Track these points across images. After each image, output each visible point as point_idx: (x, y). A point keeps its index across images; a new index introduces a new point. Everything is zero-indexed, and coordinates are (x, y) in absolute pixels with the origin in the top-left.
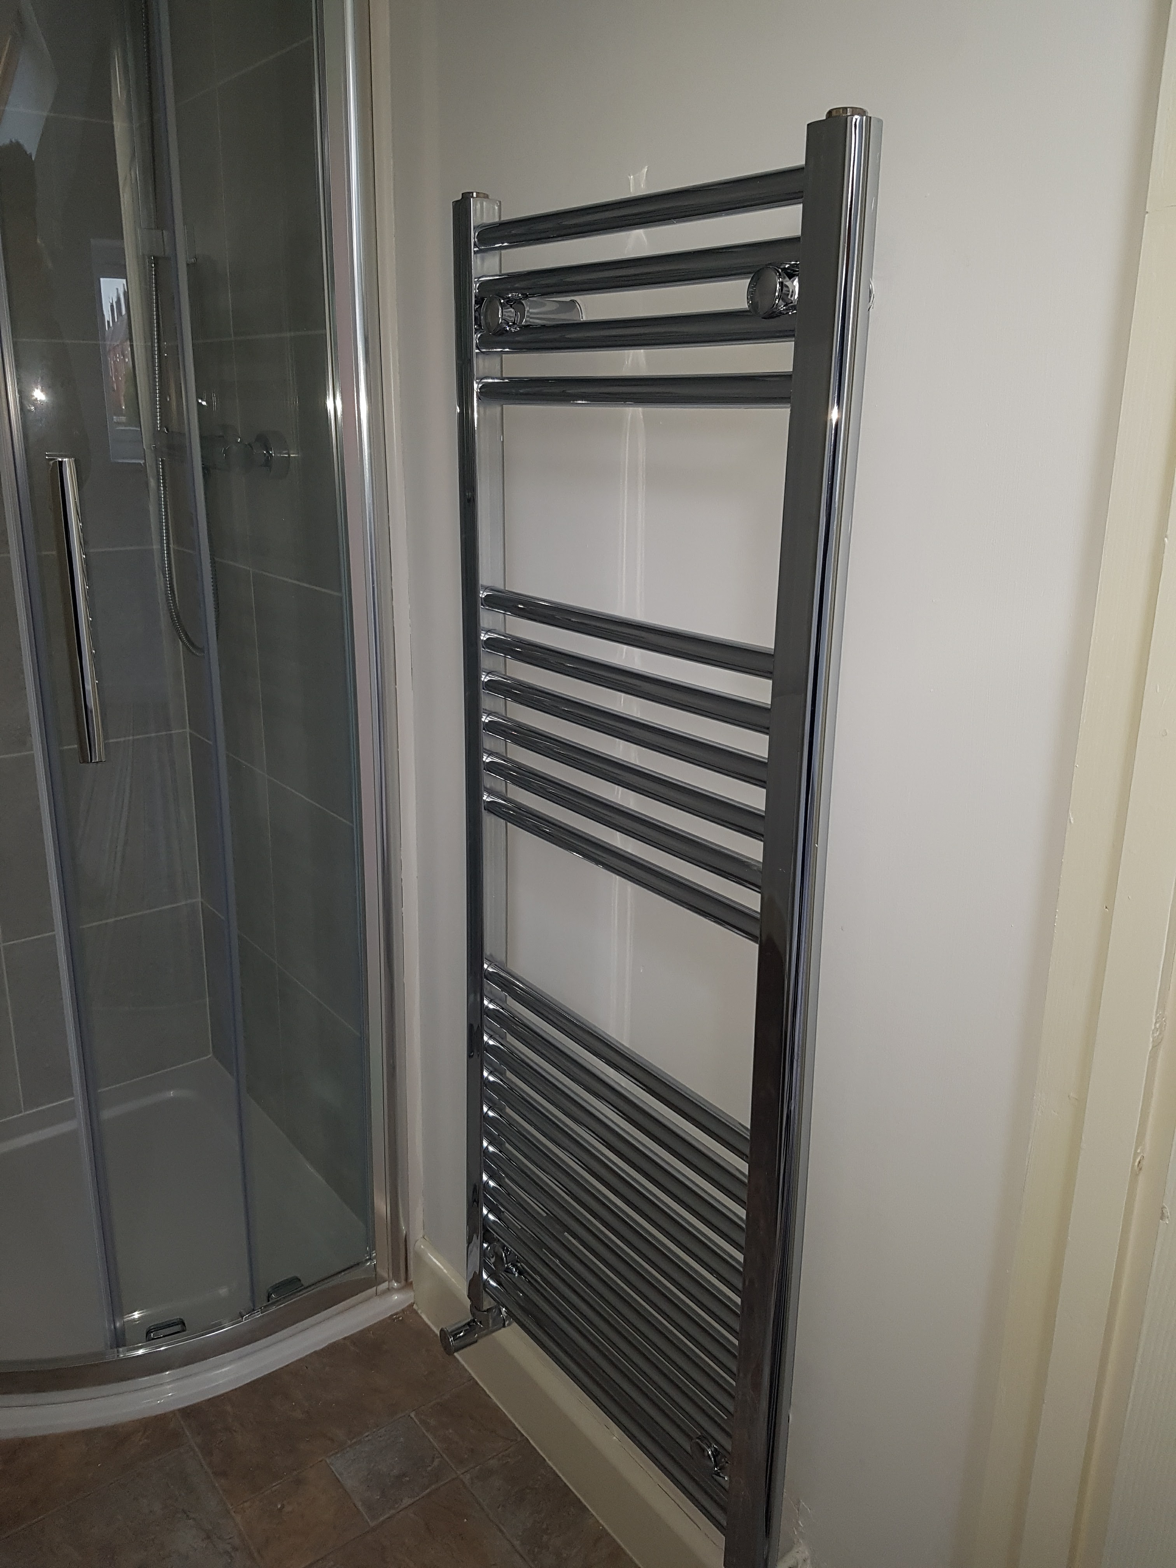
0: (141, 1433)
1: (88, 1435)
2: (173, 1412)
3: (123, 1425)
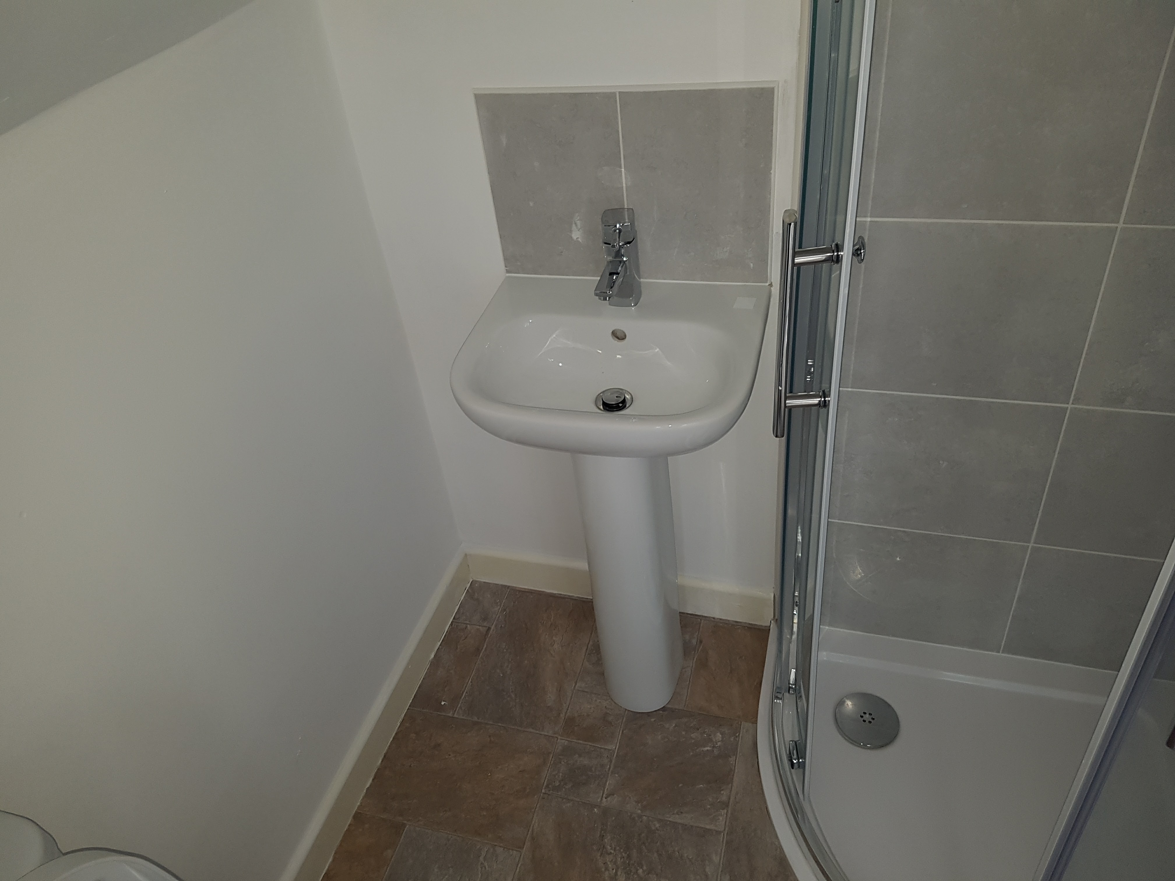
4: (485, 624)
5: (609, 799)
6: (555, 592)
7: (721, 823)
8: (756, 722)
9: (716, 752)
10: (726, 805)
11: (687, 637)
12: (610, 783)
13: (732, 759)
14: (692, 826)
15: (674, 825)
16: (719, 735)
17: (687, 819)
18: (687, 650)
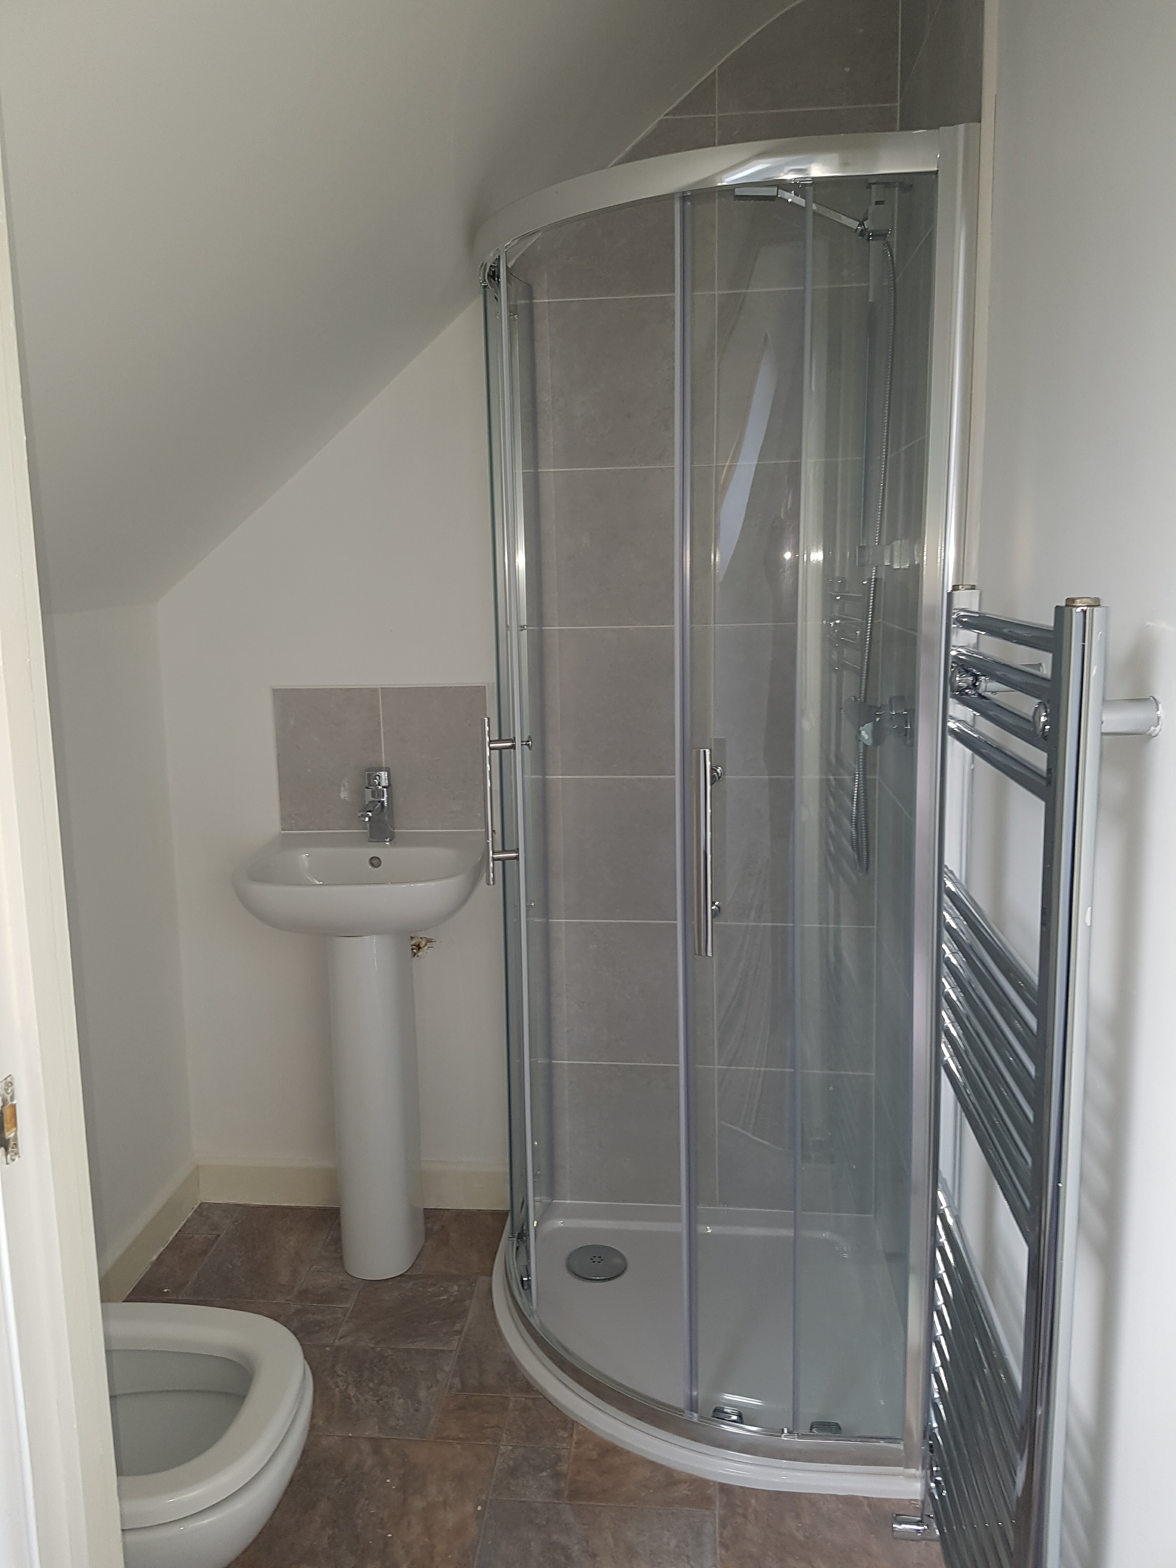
0: (687, 1485)
1: (654, 1466)
2: (714, 1482)
3: (680, 1473)
4: (214, 1233)
5: (341, 1340)
6: (293, 1205)
7: (455, 1343)
8: (491, 1275)
9: (452, 1299)
10: (459, 1332)
11: (429, 1225)
12: (342, 1330)
13: (467, 1302)
14: (425, 1350)
15: (408, 1351)
16: (456, 1288)
17: (421, 1345)
18: (428, 1234)
